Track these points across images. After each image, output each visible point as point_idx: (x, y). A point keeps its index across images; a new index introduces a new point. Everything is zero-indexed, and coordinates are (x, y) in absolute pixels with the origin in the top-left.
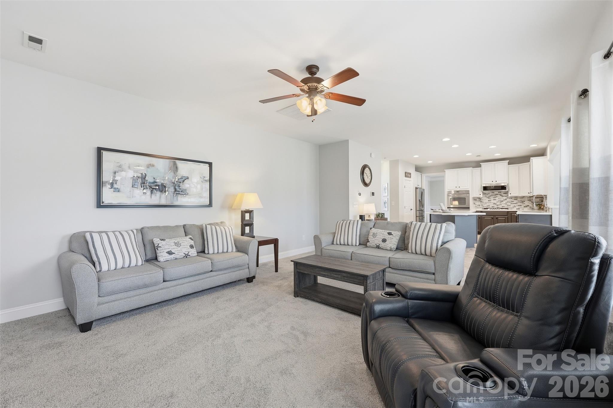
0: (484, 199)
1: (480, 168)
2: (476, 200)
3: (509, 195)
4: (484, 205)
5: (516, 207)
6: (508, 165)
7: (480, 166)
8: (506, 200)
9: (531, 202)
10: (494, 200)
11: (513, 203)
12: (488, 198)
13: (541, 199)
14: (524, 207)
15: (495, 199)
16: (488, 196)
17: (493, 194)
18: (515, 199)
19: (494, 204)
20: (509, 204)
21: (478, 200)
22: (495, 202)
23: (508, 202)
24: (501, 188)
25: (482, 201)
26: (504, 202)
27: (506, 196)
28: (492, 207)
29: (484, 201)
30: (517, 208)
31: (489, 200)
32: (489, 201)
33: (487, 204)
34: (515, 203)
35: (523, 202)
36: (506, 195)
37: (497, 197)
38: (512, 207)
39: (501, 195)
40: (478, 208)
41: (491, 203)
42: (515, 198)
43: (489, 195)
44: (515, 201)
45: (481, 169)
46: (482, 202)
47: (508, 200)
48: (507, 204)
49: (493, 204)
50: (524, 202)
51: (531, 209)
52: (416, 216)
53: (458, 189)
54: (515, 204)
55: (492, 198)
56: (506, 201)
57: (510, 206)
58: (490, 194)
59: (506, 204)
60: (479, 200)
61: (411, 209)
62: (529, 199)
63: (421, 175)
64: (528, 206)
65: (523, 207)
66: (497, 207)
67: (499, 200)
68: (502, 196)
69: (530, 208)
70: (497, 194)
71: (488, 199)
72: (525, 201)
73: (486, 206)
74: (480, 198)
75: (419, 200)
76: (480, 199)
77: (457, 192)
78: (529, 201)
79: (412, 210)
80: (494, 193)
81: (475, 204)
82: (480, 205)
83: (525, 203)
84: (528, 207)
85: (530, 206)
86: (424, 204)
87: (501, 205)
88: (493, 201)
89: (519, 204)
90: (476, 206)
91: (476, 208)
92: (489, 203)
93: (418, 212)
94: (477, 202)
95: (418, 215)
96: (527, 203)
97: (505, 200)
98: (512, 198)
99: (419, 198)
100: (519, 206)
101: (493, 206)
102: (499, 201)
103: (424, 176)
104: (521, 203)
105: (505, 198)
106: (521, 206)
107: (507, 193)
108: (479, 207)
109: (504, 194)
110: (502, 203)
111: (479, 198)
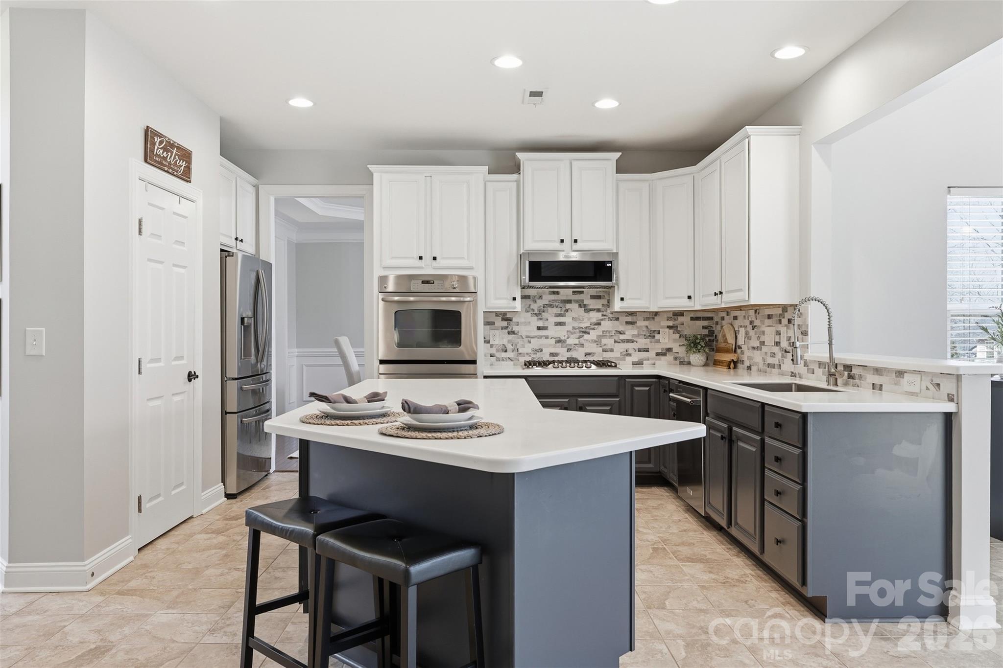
0: (523, 320)
1: (514, 176)
2: (493, 323)
3: (617, 306)
4: (523, 346)
5: (630, 355)
6: (616, 173)
7: (516, 168)
8: (599, 324)
9: (677, 336)
10: (559, 327)
11: (622, 337)
12: (538, 314)
13: (706, 323)
14: (658, 354)
15: (561, 319)
16: (535, 307)
17: (553, 297)
18: (627, 323)
19: (559, 341)
20: (608, 342)
21: (500, 323)
22: (561, 332)
23: (605, 334)
24: (591, 274)
25: (515, 328)
26: (593, 335)
27: (598, 310)
28: (552, 354)
29: (522, 330)
30: (636, 360)
31: (540, 324)
32: (539, 328)
33: (532, 340)
34: (630, 338)
35: (654, 337)
36: (600, 307)
37: (567, 311)
38: (618, 355)
39: (582, 305)
40: (498, 360)
41: (547, 337)
42: (629, 319)
43: (540, 303)
44: (630, 332)
45: (518, 182)
46: (513, 333)
47: (607, 325)
48: (604, 341)
49: (553, 341)
50: (657, 336)
51: (678, 362)
52: (224, 413)
53: (428, 269)
54: (628, 341)
55: (550, 317)
56: (598, 331)
57: (612, 350)
58: (547, 298)
59: (598, 342)
60: (505, 324)
61: (191, 376)
62: (671, 323)
63: (252, 190)
64: (669, 350)
65: (652, 354)
66: (569, 355)
67: (576, 325)
68: (587, 310)
69: (676, 359)
70: (569, 301)
71: (536, 322)
72: (659, 333)
73: (530, 351)
74: (508, 316)
75: (242, 319)
76: (506, 317)
77: (423, 282)
78: (671, 331)
79: (195, 382)
80: (558, 293)
81: (488, 342)
82: (509, 347)
83: (658, 341)
84: (670, 357)
85: (674, 350)
86: (268, 342)
87: (582, 345)
88: (554, 332)
89: (642, 342)
90: (493, 351)
91: (493, 359)
92: (540, 337)
93: (233, 386)
94: (497, 332)
95: (232, 406)
96: (666, 339)
97: (595, 325)
98: (617, 319)
99: (238, 306)
100: (639, 351)
101: (553, 351)
102: (574, 328)
103: (270, 195)
104: (648, 340)
105: (595, 316)
106: (647, 350)
107: (606, 297)
108: (504, 355)
109: (594, 301)
110: (586, 336)
111: (505, 314)
